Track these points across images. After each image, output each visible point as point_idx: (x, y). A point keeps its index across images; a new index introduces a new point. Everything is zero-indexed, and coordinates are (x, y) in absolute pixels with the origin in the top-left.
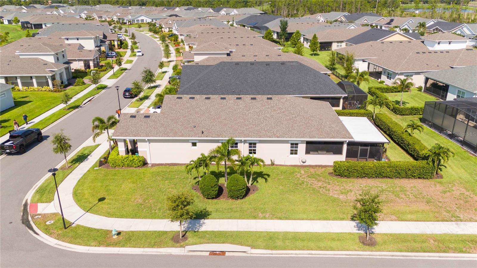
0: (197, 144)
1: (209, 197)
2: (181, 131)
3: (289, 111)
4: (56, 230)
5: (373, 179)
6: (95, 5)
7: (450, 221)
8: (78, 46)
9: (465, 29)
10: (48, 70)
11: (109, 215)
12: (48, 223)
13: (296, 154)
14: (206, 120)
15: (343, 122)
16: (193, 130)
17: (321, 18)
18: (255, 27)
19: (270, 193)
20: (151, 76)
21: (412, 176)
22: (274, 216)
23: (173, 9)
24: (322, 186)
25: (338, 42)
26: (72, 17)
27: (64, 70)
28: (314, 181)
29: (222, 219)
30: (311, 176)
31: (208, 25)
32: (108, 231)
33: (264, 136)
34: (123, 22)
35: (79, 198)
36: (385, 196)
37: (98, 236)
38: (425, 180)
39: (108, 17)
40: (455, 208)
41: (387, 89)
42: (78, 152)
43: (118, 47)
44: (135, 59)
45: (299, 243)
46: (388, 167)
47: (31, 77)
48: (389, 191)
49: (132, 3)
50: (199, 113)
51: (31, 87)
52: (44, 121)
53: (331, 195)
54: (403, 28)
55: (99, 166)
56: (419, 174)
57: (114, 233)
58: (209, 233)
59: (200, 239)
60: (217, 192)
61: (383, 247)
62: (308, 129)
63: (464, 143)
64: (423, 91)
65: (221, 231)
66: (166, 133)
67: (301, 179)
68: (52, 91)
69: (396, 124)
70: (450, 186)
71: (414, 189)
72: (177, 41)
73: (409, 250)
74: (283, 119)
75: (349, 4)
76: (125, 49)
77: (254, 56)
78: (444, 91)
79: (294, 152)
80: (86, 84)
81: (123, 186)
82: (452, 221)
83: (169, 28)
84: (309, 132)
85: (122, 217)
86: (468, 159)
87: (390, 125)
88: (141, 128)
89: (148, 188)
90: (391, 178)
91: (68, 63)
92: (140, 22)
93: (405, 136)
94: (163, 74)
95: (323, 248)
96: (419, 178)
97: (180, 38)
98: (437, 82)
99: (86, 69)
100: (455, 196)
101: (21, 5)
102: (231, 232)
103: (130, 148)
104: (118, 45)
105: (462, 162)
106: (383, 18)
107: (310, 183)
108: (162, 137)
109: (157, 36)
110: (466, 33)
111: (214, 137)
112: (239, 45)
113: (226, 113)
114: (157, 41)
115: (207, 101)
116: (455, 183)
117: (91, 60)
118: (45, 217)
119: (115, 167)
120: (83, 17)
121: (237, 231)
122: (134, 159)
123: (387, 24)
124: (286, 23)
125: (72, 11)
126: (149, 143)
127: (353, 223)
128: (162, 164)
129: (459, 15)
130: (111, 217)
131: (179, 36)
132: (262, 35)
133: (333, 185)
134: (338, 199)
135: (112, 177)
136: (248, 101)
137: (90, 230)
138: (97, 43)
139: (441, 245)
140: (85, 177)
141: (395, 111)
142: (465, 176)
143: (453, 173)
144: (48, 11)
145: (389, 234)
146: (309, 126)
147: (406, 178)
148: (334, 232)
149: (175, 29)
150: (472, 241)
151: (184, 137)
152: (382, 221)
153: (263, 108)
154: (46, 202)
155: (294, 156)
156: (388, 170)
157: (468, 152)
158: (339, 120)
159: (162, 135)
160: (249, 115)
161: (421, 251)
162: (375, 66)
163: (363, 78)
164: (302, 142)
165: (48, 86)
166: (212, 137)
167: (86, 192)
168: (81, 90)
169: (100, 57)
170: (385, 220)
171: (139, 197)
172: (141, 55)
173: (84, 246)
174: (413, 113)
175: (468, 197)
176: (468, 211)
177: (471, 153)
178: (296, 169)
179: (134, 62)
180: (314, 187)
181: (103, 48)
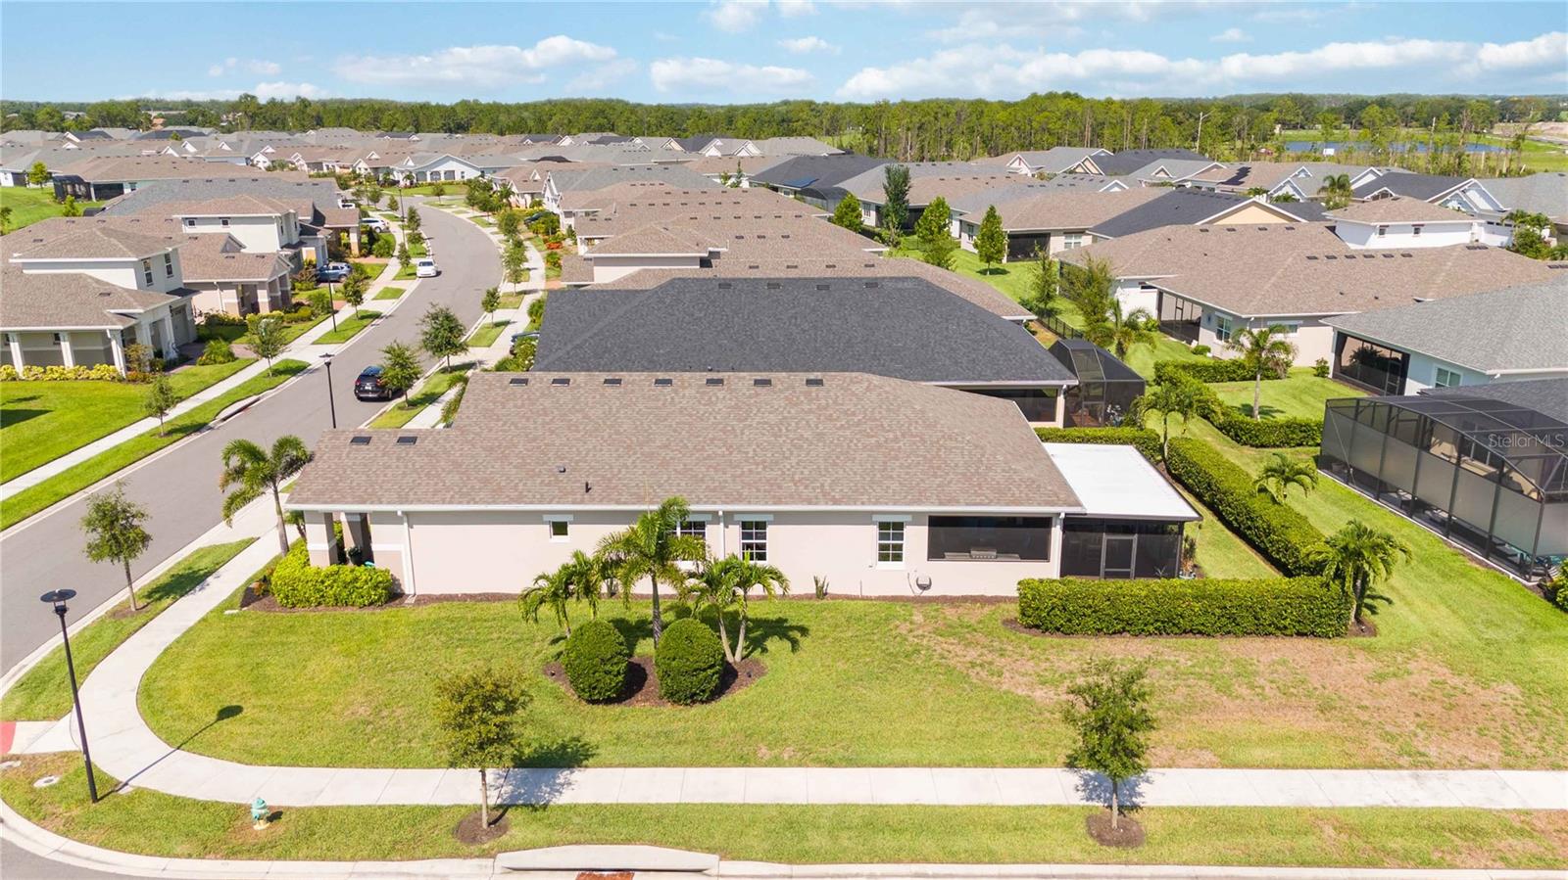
0: (570, 528)
1: (598, 697)
2: (516, 485)
3: (876, 420)
4: (64, 805)
5: (1149, 639)
6: (305, 132)
7: (1395, 768)
8: (222, 243)
9: (1473, 195)
10: (113, 311)
11: (252, 756)
12: (40, 784)
13: (898, 558)
14: (601, 450)
15: (1054, 460)
16: (557, 481)
17: (1020, 165)
18: (806, 192)
19: (803, 683)
20: (451, 330)
21: (1278, 628)
22: (809, 756)
23: (555, 142)
24: (978, 662)
25: (1068, 233)
26: (223, 162)
27: (166, 314)
28: (952, 644)
29: (634, 766)
30: (948, 630)
31: (657, 183)
32: (239, 806)
33: (792, 498)
34: (386, 180)
35: (158, 705)
36: (1185, 690)
37: (202, 825)
38: (1318, 642)
39: (341, 164)
40: (1412, 727)
41: (1214, 368)
42: (179, 563)
43: (360, 250)
44: (410, 286)
45: (885, 841)
46: (1196, 598)
47: (57, 336)
48: (1200, 676)
49: (424, 124)
50: (581, 428)
51: (55, 368)
52: (79, 470)
53: (1005, 687)
54: (1280, 193)
55: (242, 606)
56: (1299, 622)
57: (255, 812)
58: (582, 810)
59: (548, 831)
60: (620, 678)
61: (1165, 851)
62: (935, 476)
63: (1452, 528)
64: (1330, 376)
65: (623, 805)
66: (465, 490)
67: (911, 639)
68: (121, 380)
69: (1233, 469)
70: (1399, 659)
71: (1280, 668)
72: (554, 233)
73: (1252, 860)
74: (856, 445)
75: (1113, 126)
76: (382, 256)
77: (788, 267)
78: (1397, 374)
79: (890, 552)
80: (237, 359)
81: (312, 665)
82: (1401, 767)
83: (532, 195)
84: (939, 486)
85: (295, 762)
86: (1463, 575)
87: (1213, 472)
88: (385, 475)
89: (393, 671)
90: (1209, 635)
91: (187, 291)
92: (443, 179)
93: (1258, 504)
94: (499, 329)
95: (963, 856)
96: (1300, 634)
97: (565, 223)
98: (1375, 347)
99: (244, 314)
100: (1412, 690)
101: (63, 130)
102: (659, 806)
103: (349, 544)
104: (361, 246)
105: (1444, 587)
106: (1216, 167)
107: (939, 651)
108: (451, 503)
109: (492, 220)
110: (1477, 207)
111: (625, 503)
112: (746, 236)
113: (671, 426)
114: (492, 233)
115: (610, 390)
116: (1417, 650)
117: (261, 285)
118: (34, 764)
119: (294, 605)
120: (260, 165)
121: (677, 804)
122: (356, 579)
123: (1228, 182)
124: (906, 177)
125: (226, 147)
126: (410, 526)
127: (1073, 779)
128: (451, 596)
129: (1460, 157)
130: (256, 764)
131: (562, 219)
132: (828, 215)
133: (1016, 657)
134: (1029, 701)
135: (277, 639)
136: (745, 390)
137: (178, 803)
138: (289, 235)
139: (1358, 843)
140: (189, 637)
141: (1237, 435)
142: (1452, 627)
143: (1413, 618)
144: (147, 147)
145: (1186, 809)
146: (939, 468)
147: (1256, 633)
148: (1006, 803)
149: (550, 197)
150: (1463, 828)
151: (526, 503)
152: (1170, 767)
153: (793, 411)
154: (44, 719)
155: (890, 565)
156: (1197, 606)
157: (1465, 554)
158: (1044, 451)
159: (452, 497)
160: (747, 432)
161: (1292, 862)
162: (1180, 301)
163: (1133, 333)
164: (916, 520)
165: (111, 362)
166: (618, 502)
167: (183, 685)
168: (220, 376)
169: (294, 280)
170: (1179, 767)
171: (360, 699)
172: (433, 273)
173: (151, 855)
174: (1293, 439)
175: (1458, 693)
176: (1453, 735)
177: (1474, 559)
178: (898, 608)
179: (405, 296)
180: (952, 662)
181: (308, 253)
